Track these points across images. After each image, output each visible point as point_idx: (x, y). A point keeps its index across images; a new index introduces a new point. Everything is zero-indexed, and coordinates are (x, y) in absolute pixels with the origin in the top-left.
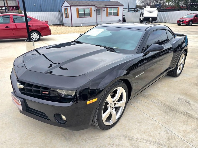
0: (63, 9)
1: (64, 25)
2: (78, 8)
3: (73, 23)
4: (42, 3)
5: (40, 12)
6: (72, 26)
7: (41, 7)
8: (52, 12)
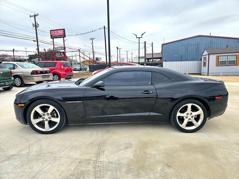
0: (203, 57)
1: (202, 74)
2: (219, 56)
3: (209, 72)
4: (183, 53)
5: (180, 62)
6: (208, 75)
7: (182, 57)
8: (195, 61)
